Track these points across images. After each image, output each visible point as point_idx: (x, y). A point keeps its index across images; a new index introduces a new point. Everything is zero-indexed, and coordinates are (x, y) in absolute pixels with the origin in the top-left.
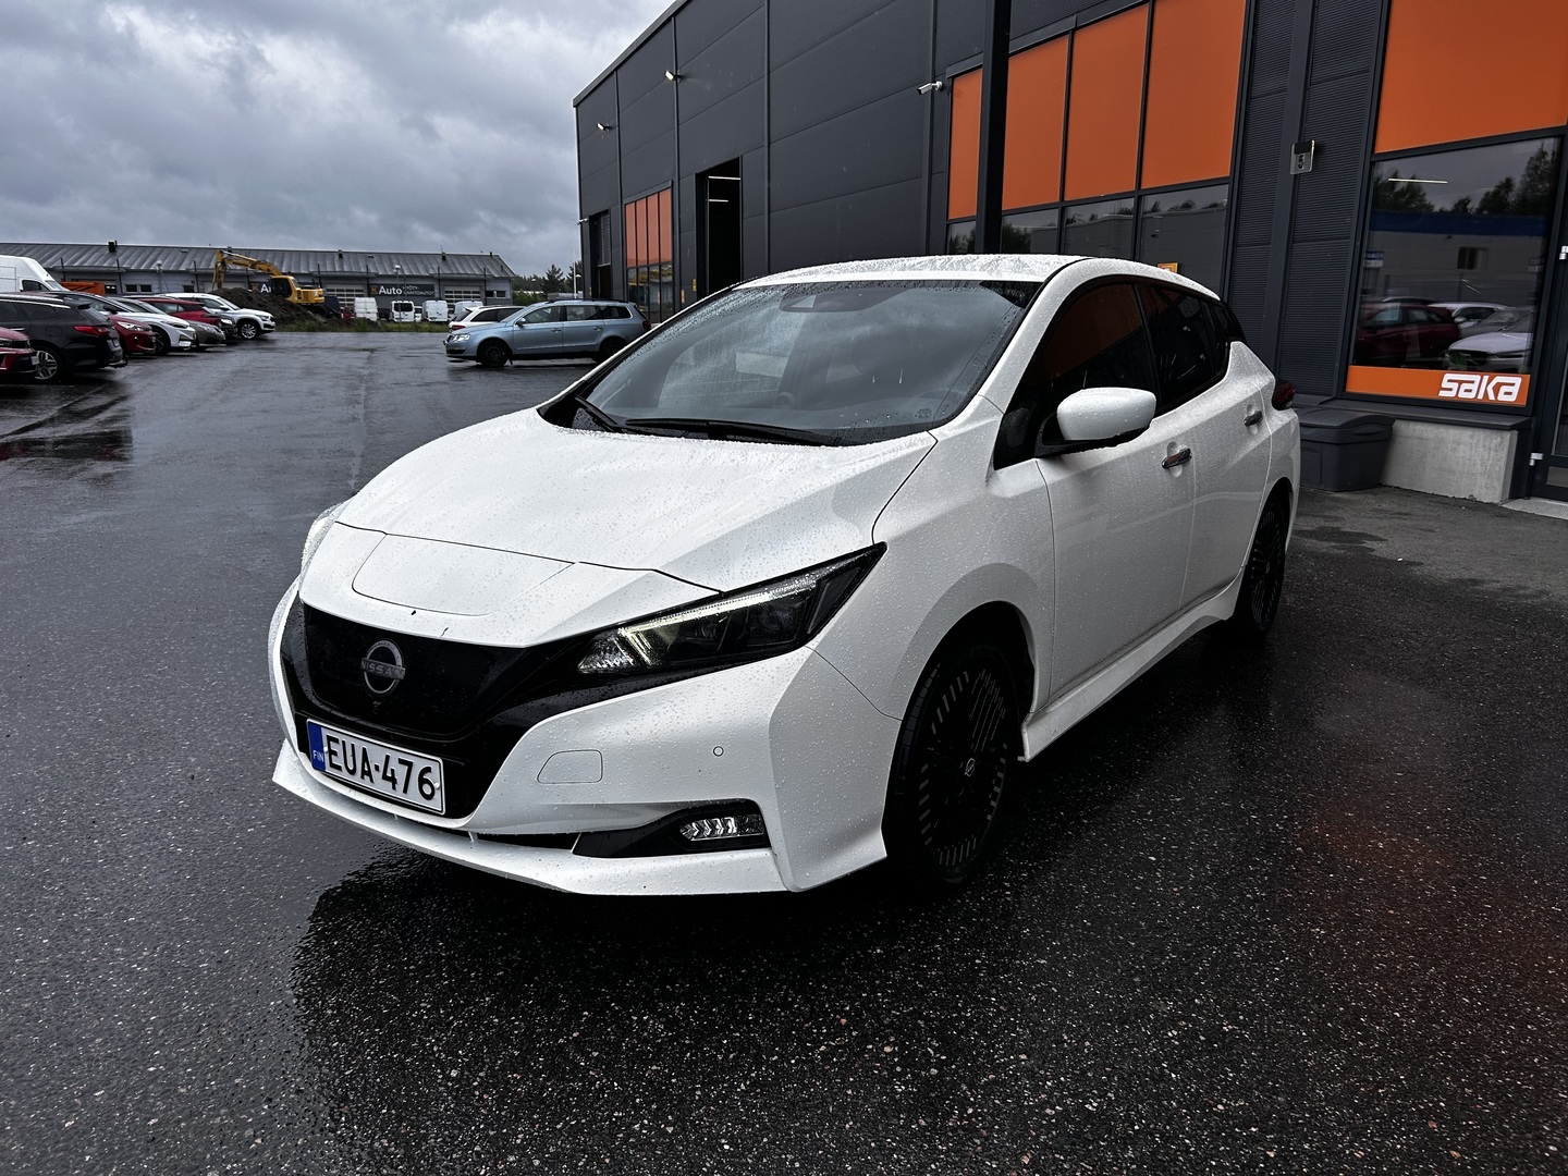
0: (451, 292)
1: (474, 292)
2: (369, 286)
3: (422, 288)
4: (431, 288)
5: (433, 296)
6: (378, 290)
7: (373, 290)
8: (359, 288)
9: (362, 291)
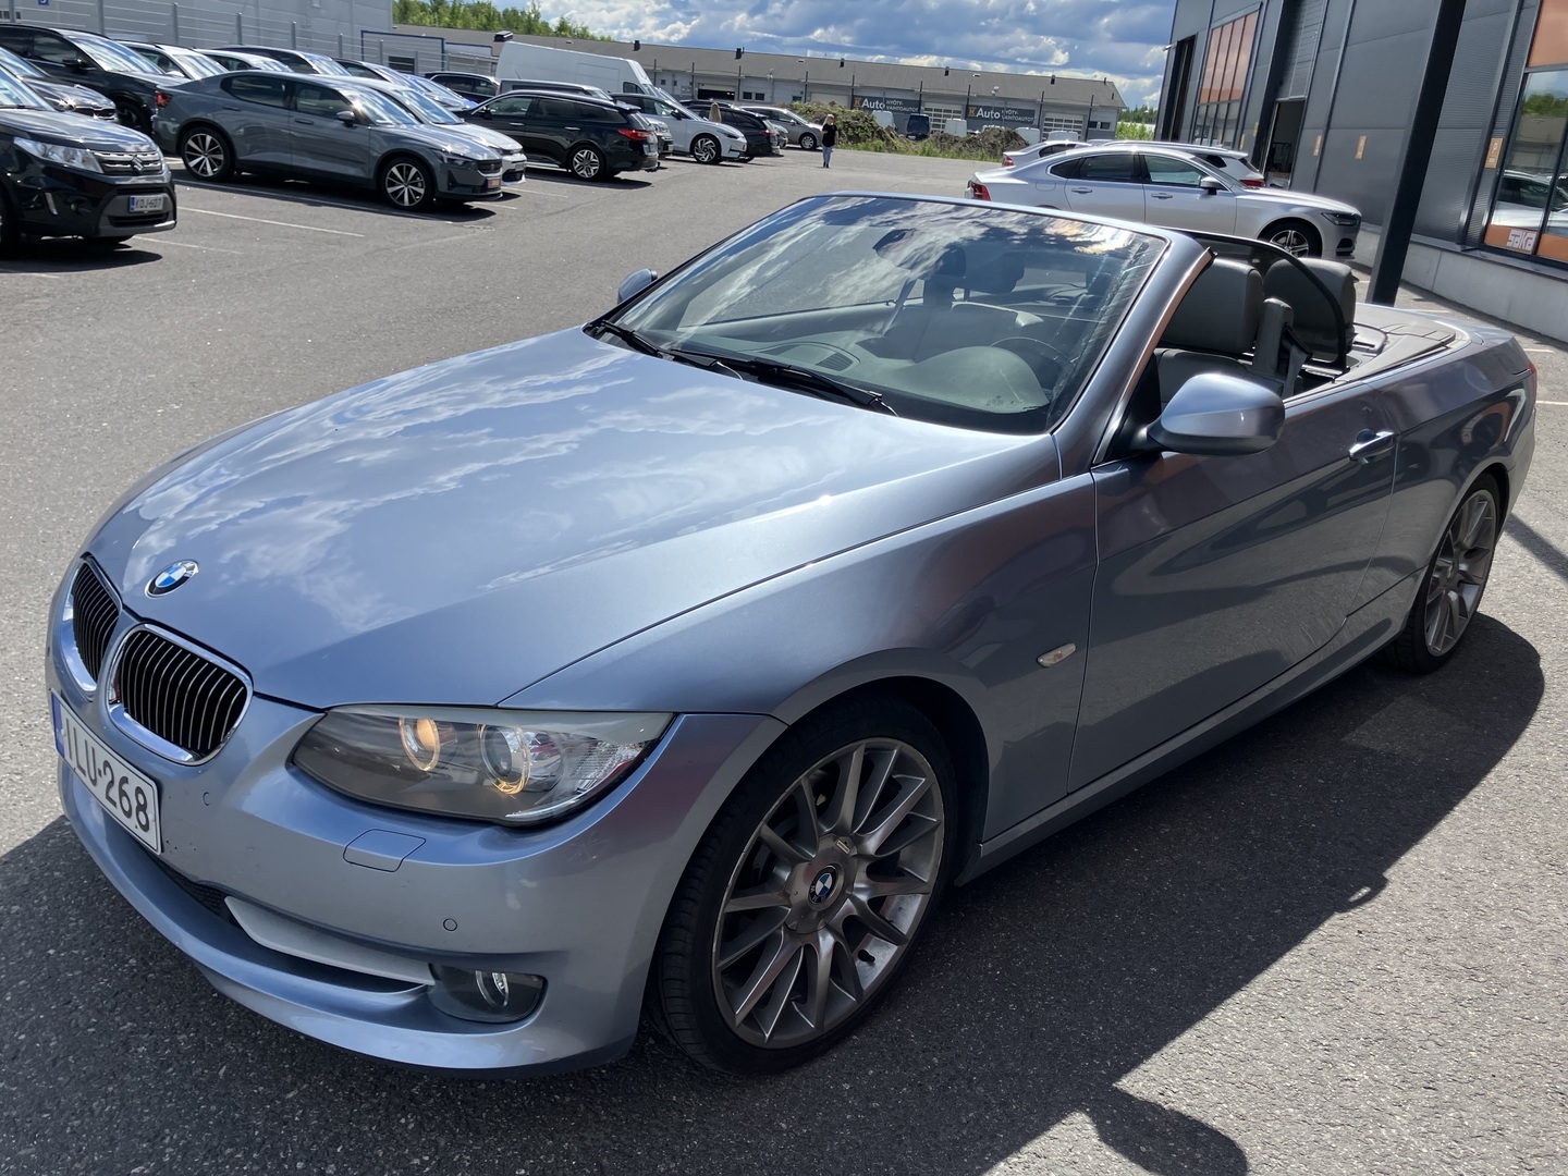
0: (1052, 120)
1: (1076, 122)
2: (967, 106)
3: (1022, 113)
4: (1031, 113)
5: (1031, 122)
6: (976, 112)
7: (971, 111)
8: (959, 108)
9: (960, 112)
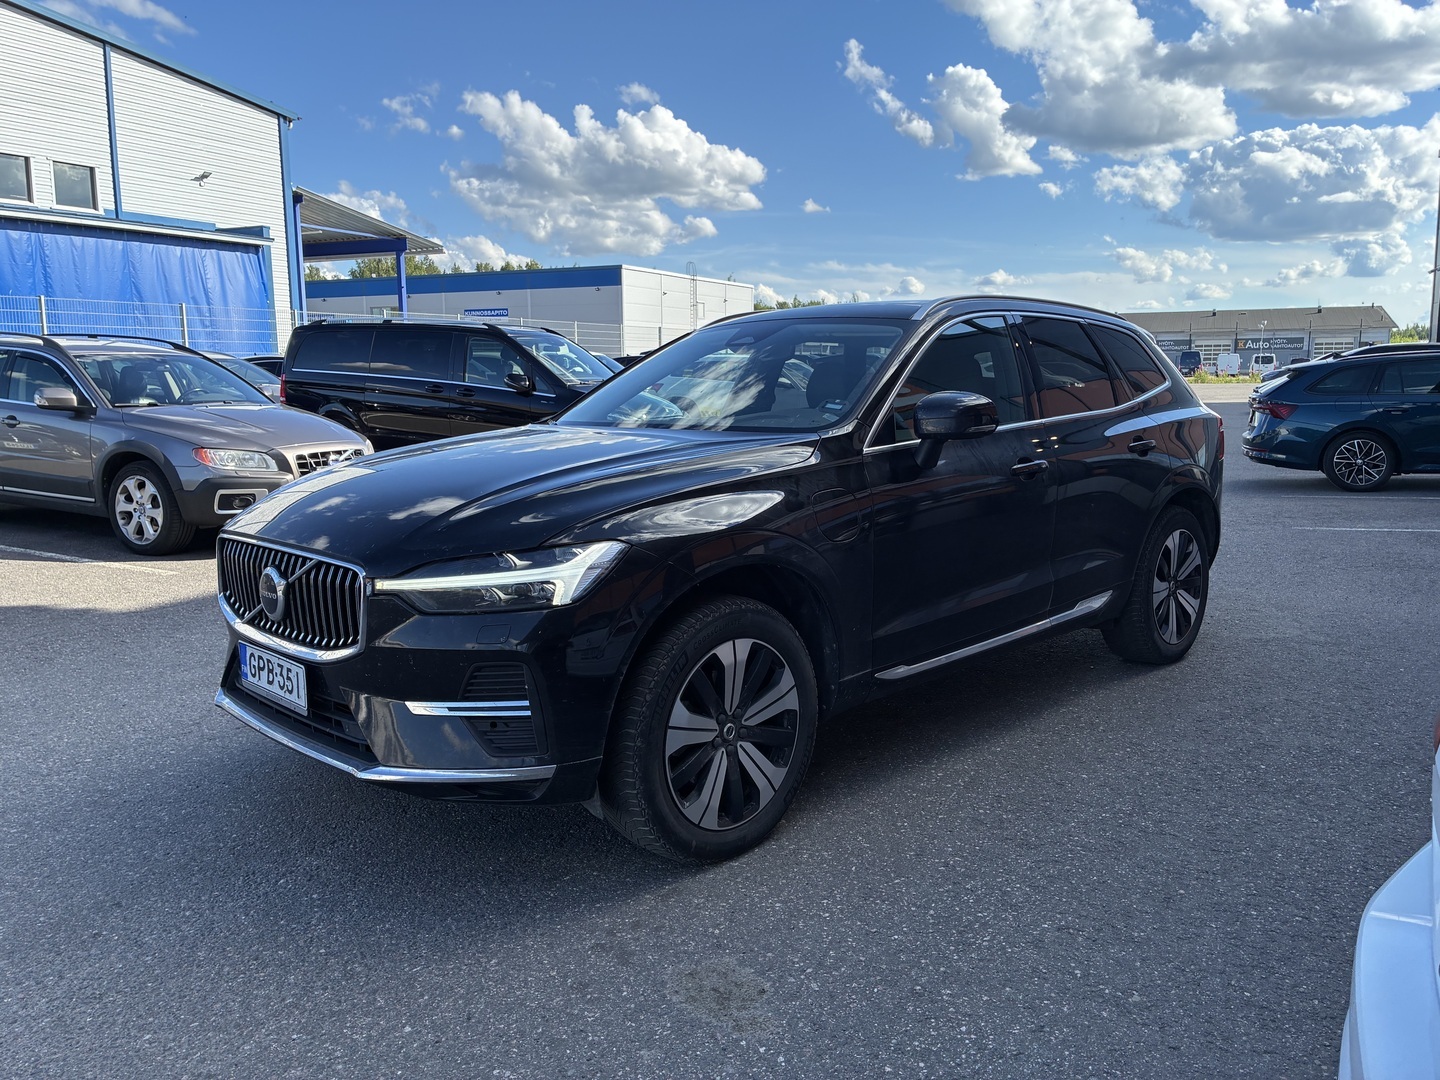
2: (1236, 340)
3: (1290, 341)
4: (1301, 340)
5: (1301, 348)
6: (1245, 345)
7: (1241, 344)
8: (1227, 343)
